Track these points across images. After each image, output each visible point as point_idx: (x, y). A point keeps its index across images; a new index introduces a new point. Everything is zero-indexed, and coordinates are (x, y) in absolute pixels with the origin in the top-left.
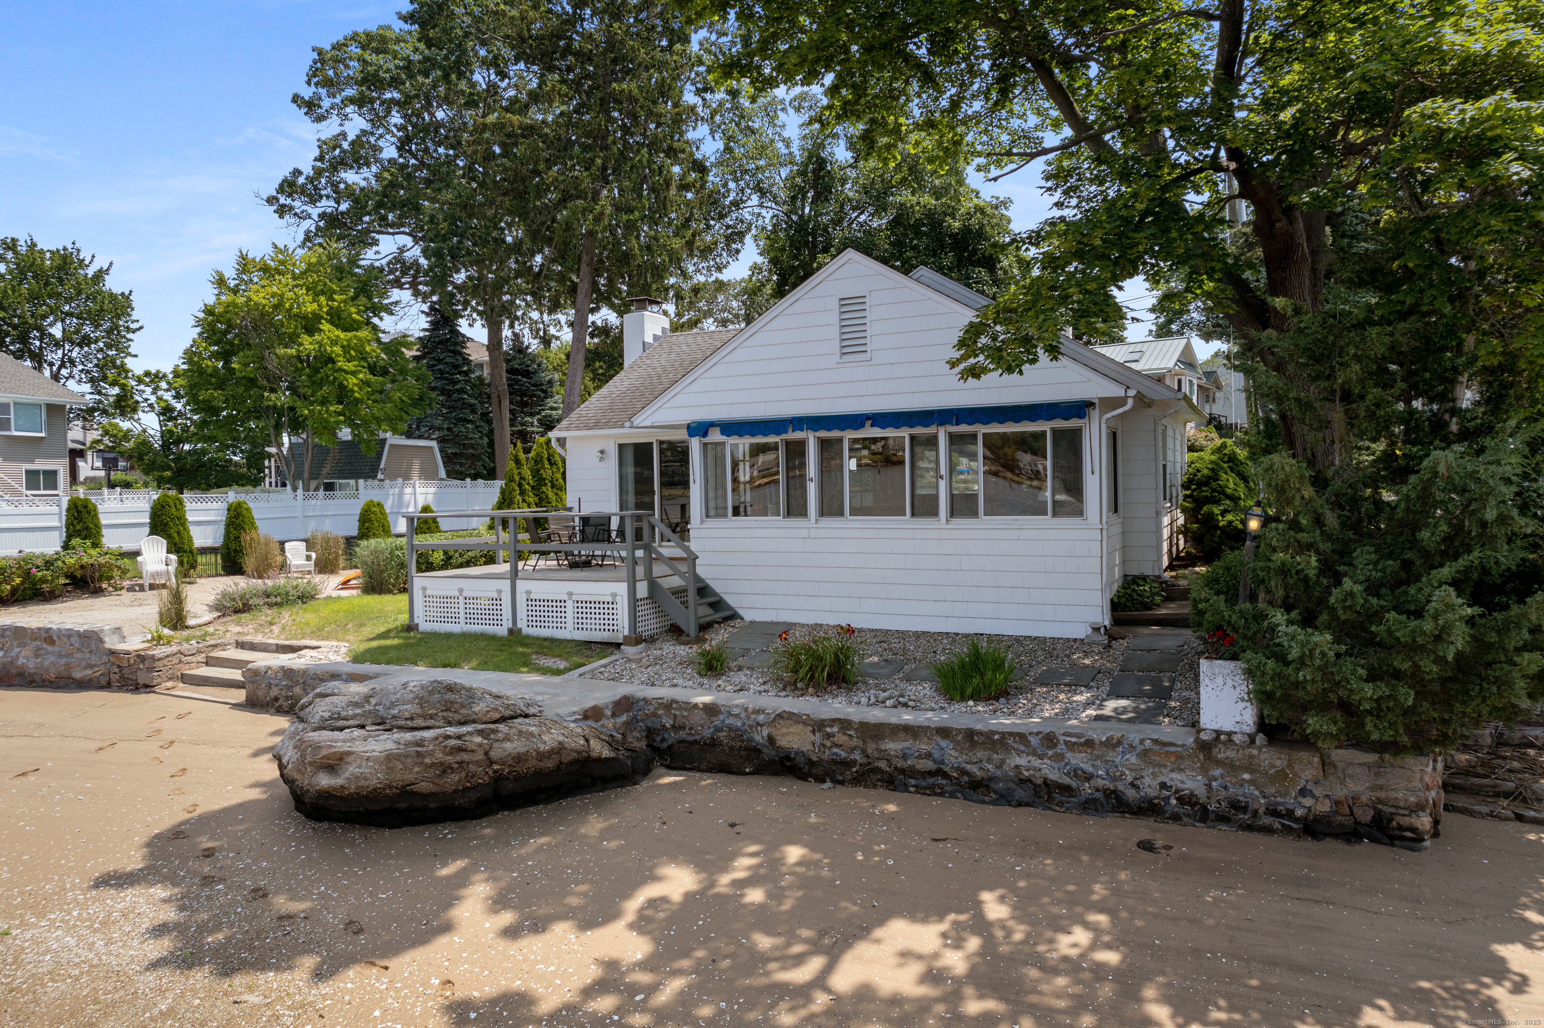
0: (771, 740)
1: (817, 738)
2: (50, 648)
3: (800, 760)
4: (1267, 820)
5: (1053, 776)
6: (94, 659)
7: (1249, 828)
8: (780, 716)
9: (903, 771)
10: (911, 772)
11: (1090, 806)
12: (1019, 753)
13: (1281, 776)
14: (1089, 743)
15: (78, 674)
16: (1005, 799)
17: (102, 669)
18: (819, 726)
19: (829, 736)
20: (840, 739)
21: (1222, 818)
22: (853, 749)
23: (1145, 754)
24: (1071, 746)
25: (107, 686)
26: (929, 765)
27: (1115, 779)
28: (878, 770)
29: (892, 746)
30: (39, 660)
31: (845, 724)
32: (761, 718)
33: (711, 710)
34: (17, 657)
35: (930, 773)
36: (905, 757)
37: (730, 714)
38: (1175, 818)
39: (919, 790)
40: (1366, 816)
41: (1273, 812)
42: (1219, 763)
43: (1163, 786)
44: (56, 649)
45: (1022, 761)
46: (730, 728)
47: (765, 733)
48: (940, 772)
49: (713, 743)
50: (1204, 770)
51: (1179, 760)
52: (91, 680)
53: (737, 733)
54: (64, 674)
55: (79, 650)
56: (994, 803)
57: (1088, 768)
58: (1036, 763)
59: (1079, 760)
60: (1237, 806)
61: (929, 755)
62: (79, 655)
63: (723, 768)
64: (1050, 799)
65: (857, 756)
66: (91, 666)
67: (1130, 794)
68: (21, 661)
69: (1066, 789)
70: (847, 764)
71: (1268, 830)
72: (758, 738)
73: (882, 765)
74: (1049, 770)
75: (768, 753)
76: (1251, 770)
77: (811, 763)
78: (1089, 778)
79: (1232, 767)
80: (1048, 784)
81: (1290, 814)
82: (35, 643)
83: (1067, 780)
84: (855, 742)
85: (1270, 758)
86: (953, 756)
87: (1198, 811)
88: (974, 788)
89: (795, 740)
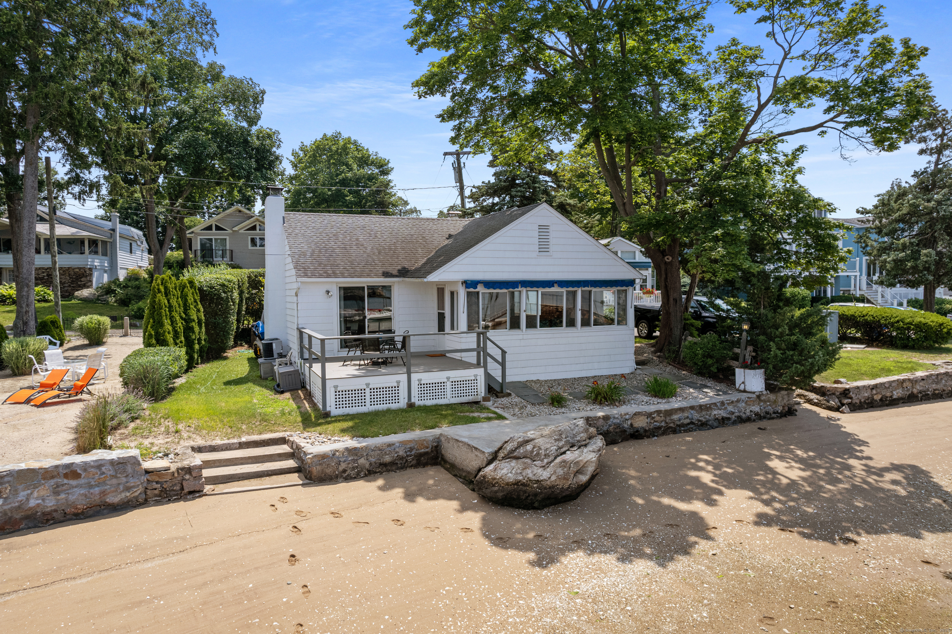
0: (631, 425)
1: (649, 420)
2: (73, 482)
3: (642, 431)
4: (774, 415)
5: (725, 415)
6: (132, 482)
7: (769, 419)
8: (635, 414)
9: (678, 426)
10: (683, 425)
11: (734, 423)
12: (715, 409)
13: (775, 402)
14: (732, 402)
15: (114, 499)
16: (712, 427)
17: (141, 489)
18: (649, 415)
19: (653, 418)
20: (657, 418)
21: (765, 418)
22: (662, 421)
23: (746, 403)
24: (728, 404)
25: (145, 503)
26: (688, 421)
27: (740, 412)
28: (671, 427)
29: (675, 417)
30: (63, 496)
31: (659, 412)
32: (627, 417)
33: (606, 418)
34: (28, 499)
35: (688, 424)
36: (680, 420)
37: (614, 418)
38: (754, 421)
39: (685, 431)
40: (786, 409)
41: (774, 413)
42: (762, 401)
43: (751, 411)
44: (82, 481)
45: (716, 412)
46: (615, 424)
47: (629, 423)
48: (692, 423)
49: (608, 432)
50: (759, 404)
51: (753, 404)
52: (128, 501)
53: (618, 426)
54: (98, 502)
55: (115, 477)
56: (708, 429)
57: (733, 410)
58: (720, 412)
59: (730, 408)
60: (767, 413)
61: (688, 417)
62: (114, 481)
64: (723, 423)
65: (663, 424)
66: (128, 489)
67: (744, 416)
68: (32, 503)
69: (729, 419)
70: (659, 428)
71: (773, 418)
72: (626, 426)
73: (672, 425)
74: (723, 413)
75: (629, 431)
76: (769, 401)
77: (646, 431)
78: (733, 413)
79: (765, 401)
80: (723, 419)
81: (777, 412)
82: (52, 482)
83: (728, 416)
84: (663, 418)
85: (772, 397)
86: (696, 416)
87: (759, 417)
88: (703, 425)
89: (641, 423)
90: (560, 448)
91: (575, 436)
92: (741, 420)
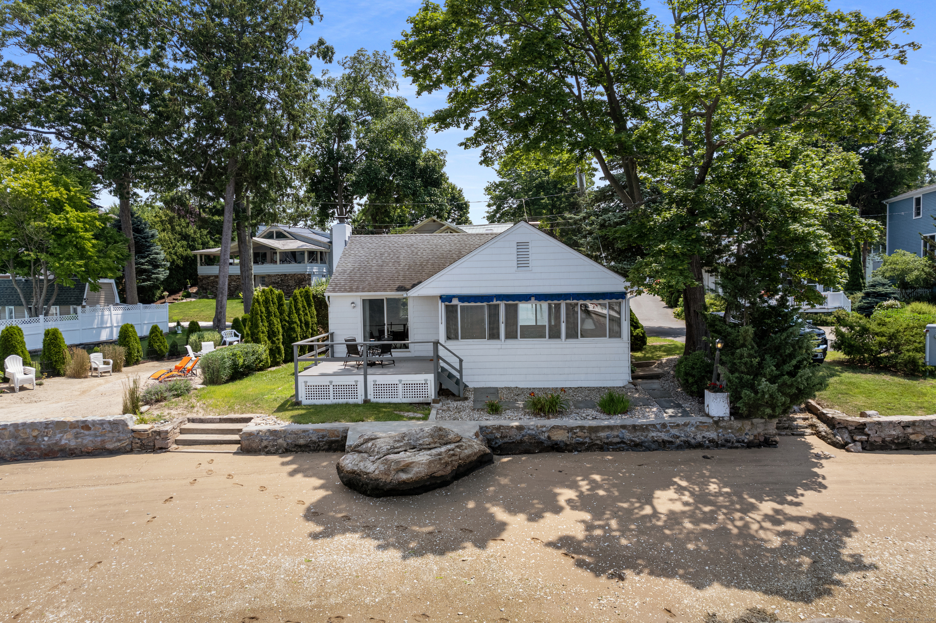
0: (549, 437)
1: (570, 435)
2: (87, 432)
3: (562, 444)
4: (736, 444)
5: (666, 438)
6: (122, 436)
7: (731, 448)
8: (553, 427)
9: (607, 444)
10: (611, 443)
11: (679, 447)
12: (653, 431)
13: (740, 429)
14: (678, 425)
15: (110, 446)
16: (648, 449)
17: (127, 442)
18: (570, 430)
19: (575, 433)
20: (580, 434)
21: (723, 446)
22: (585, 438)
23: (697, 427)
24: (672, 427)
25: (130, 451)
26: (618, 440)
27: (687, 437)
28: (597, 444)
29: (602, 434)
30: (80, 440)
31: (582, 428)
32: (544, 429)
33: (520, 428)
34: (61, 440)
35: (618, 443)
36: (608, 438)
37: (529, 429)
38: (708, 448)
39: (614, 450)
40: (762, 439)
41: (738, 441)
42: (721, 427)
43: (704, 437)
44: (92, 432)
45: (654, 434)
46: (529, 435)
47: (546, 435)
48: (623, 442)
49: (521, 442)
50: (716, 430)
51: (708, 429)
52: (120, 449)
53: (533, 437)
54: (100, 447)
55: (110, 432)
56: (644, 451)
57: (678, 434)
58: (660, 434)
59: (674, 431)
60: (727, 441)
61: (618, 436)
62: (111, 435)
63: (527, 452)
64: (665, 446)
65: (587, 440)
66: (119, 441)
67: (693, 441)
68: (63, 442)
69: (671, 442)
70: (583, 443)
71: (737, 448)
72: (542, 437)
73: (598, 442)
74: (664, 436)
75: (546, 444)
76: (731, 429)
77: (566, 445)
78: (678, 437)
79: (725, 428)
80: (664, 442)
81: (743, 441)
82: (74, 430)
83: (671, 439)
84: (586, 434)
85: (737, 424)
86: (628, 435)
87: (715, 444)
88: (636, 446)
89: (560, 436)
90: (394, 448)
91: (418, 439)
92: (688, 445)
